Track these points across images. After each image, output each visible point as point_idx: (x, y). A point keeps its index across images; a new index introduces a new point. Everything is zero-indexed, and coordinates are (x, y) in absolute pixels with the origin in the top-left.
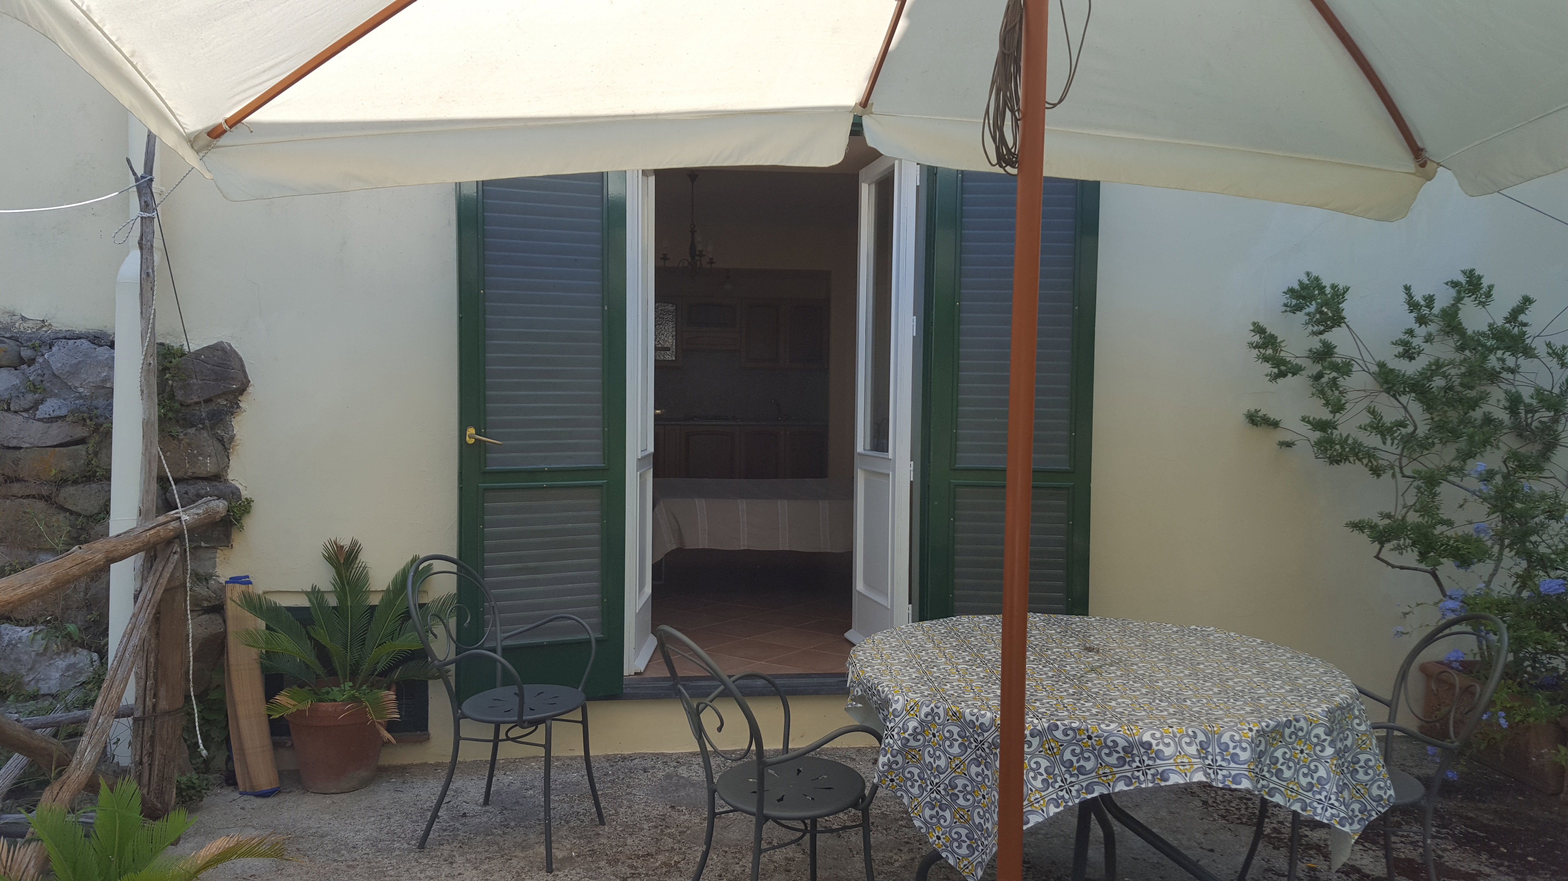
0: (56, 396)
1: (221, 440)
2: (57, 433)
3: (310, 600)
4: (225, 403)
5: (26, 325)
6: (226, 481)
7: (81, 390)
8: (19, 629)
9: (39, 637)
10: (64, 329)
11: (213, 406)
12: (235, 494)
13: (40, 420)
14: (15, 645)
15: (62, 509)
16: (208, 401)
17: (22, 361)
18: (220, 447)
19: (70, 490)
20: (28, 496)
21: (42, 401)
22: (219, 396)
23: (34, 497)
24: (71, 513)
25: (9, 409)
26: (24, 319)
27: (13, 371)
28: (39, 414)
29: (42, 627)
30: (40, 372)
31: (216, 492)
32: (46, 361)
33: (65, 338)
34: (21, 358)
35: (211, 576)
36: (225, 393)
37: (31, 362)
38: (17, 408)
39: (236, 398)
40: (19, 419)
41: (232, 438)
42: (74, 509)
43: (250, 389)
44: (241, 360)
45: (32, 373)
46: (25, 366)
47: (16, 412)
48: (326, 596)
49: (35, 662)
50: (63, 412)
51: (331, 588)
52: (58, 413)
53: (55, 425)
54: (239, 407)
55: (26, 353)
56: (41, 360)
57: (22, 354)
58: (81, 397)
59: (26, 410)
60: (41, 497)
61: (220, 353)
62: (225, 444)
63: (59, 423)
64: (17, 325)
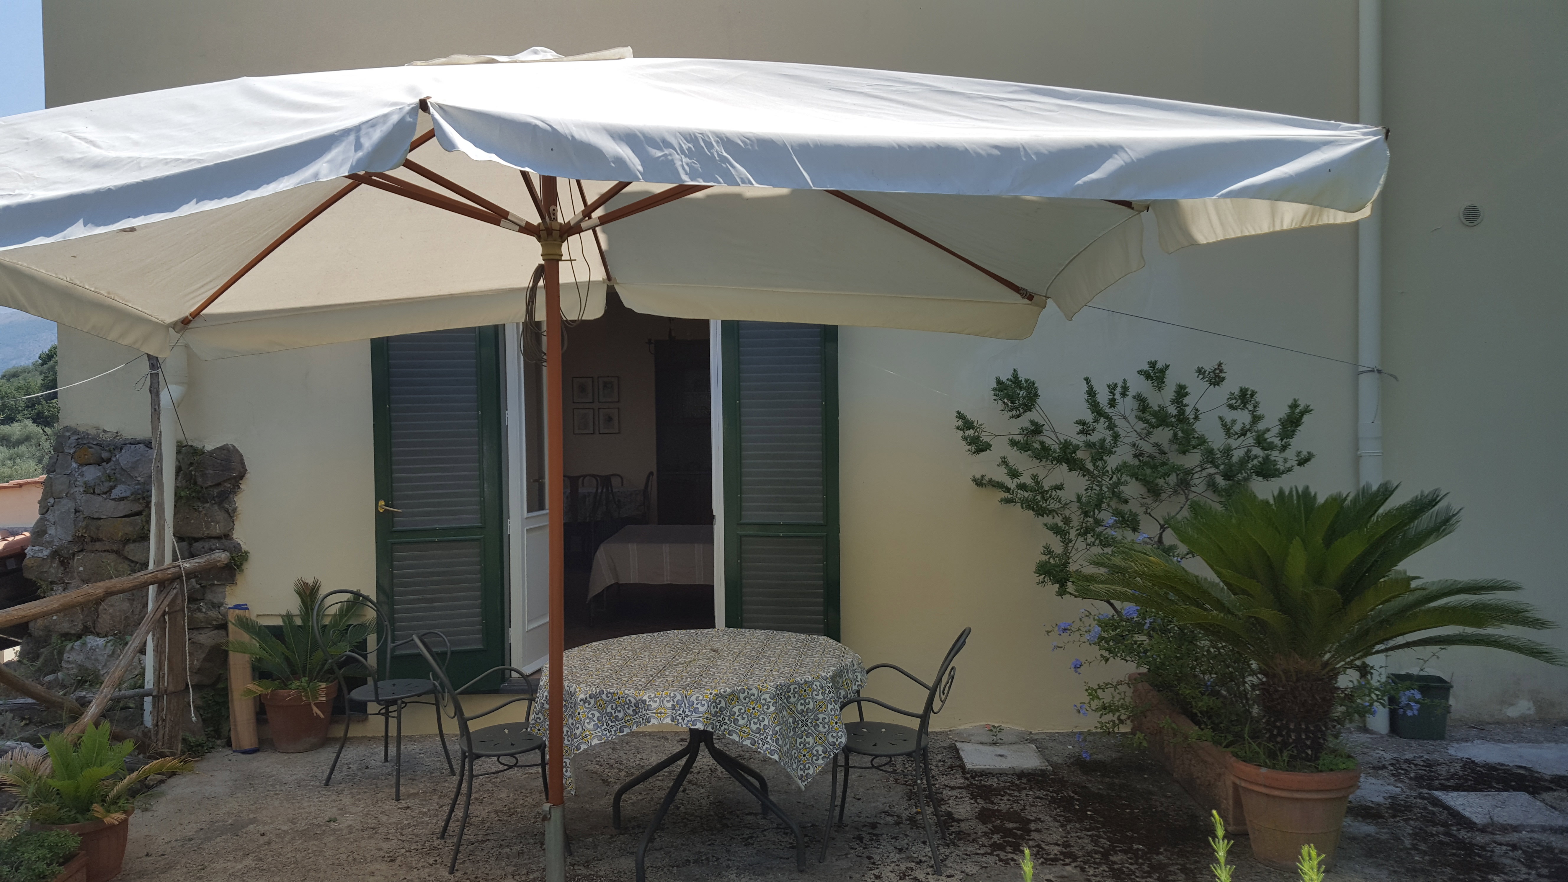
0: (123, 483)
1: (227, 511)
2: (124, 508)
3: (284, 621)
4: (229, 485)
5: (106, 436)
6: (232, 539)
7: (139, 479)
8: (98, 639)
9: (109, 644)
10: (130, 437)
11: (221, 488)
12: (237, 547)
13: (113, 499)
14: (94, 650)
15: (126, 558)
16: (219, 484)
17: (103, 460)
18: (226, 515)
19: (131, 547)
20: (105, 551)
21: (115, 487)
22: (225, 481)
23: (108, 551)
24: (133, 562)
25: (94, 493)
26: (105, 431)
27: (98, 467)
28: (113, 496)
29: (112, 638)
30: (113, 467)
31: (223, 547)
32: (117, 460)
33: (131, 444)
34: (102, 458)
35: (222, 604)
36: (229, 479)
37: (108, 461)
38: (99, 492)
39: (237, 482)
40: (100, 499)
41: (235, 510)
42: (133, 559)
43: (247, 476)
44: (241, 456)
45: (109, 468)
46: (104, 464)
47: (99, 494)
48: (294, 618)
49: (107, 661)
50: (128, 494)
51: (298, 613)
52: (124, 495)
53: (122, 503)
54: (239, 488)
55: (105, 455)
56: (114, 459)
57: (103, 456)
58: (139, 483)
59: (105, 493)
60: (113, 551)
61: (225, 451)
62: (231, 515)
63: (125, 502)
64: (101, 436)
